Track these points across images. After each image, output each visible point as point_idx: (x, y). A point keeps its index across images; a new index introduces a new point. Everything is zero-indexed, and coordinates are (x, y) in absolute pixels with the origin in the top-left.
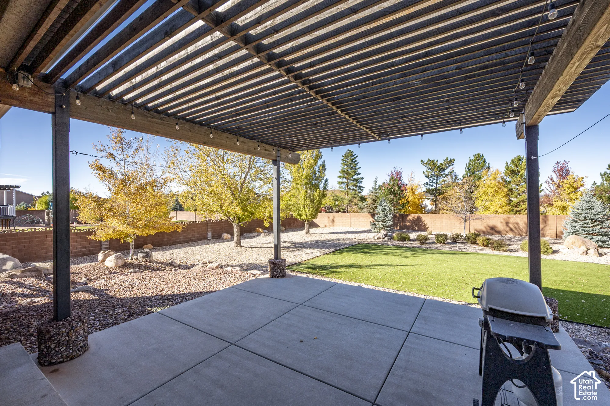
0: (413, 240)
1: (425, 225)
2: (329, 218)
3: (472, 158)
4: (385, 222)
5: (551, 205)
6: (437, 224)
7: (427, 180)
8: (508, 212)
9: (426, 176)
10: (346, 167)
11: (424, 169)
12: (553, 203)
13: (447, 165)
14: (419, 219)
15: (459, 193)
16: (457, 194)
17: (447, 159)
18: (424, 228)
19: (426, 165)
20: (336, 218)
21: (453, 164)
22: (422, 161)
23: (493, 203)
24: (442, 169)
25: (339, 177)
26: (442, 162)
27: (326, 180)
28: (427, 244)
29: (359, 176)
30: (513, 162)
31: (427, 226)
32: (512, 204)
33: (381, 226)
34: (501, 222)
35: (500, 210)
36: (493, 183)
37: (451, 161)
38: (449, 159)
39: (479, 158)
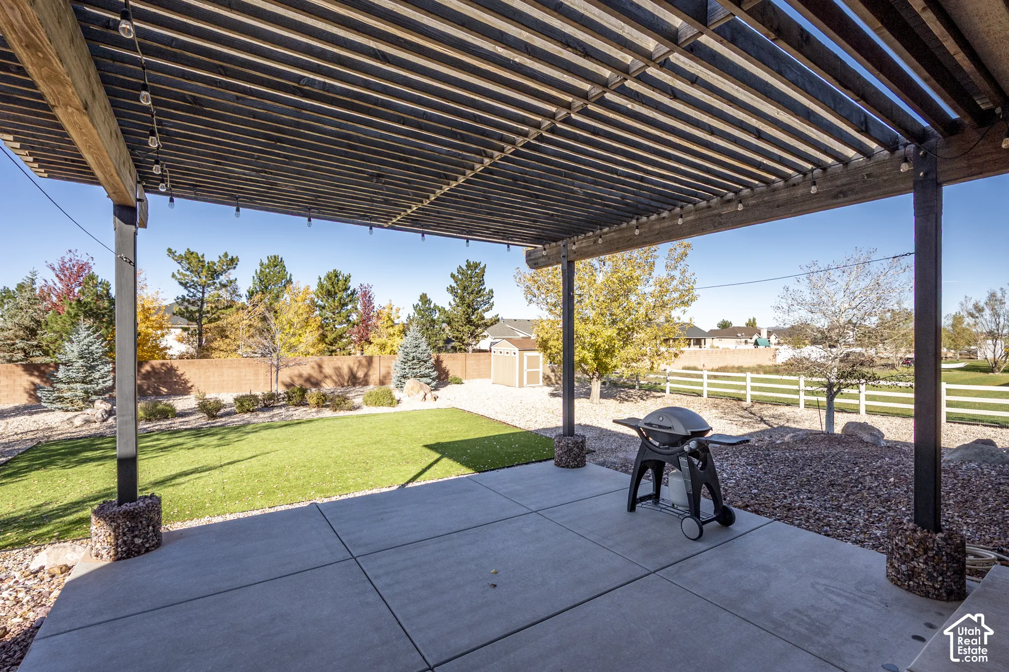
0: (183, 414)
1: (186, 382)
3: (266, 261)
4: (86, 383)
5: (370, 343)
6: (212, 379)
7: (183, 292)
8: (322, 352)
9: (181, 283)
11: (176, 267)
12: (372, 340)
13: (225, 267)
15: (247, 321)
16: (245, 322)
17: (226, 255)
18: (184, 388)
19: (179, 260)
21: (235, 268)
22: (169, 250)
23: (303, 339)
24: (214, 274)
26: (216, 260)
28: (222, 416)
30: (329, 278)
31: (189, 385)
32: (327, 340)
33: (80, 393)
34: (313, 368)
35: (312, 350)
36: (302, 307)
37: (232, 260)
38: (230, 257)
39: (276, 263)
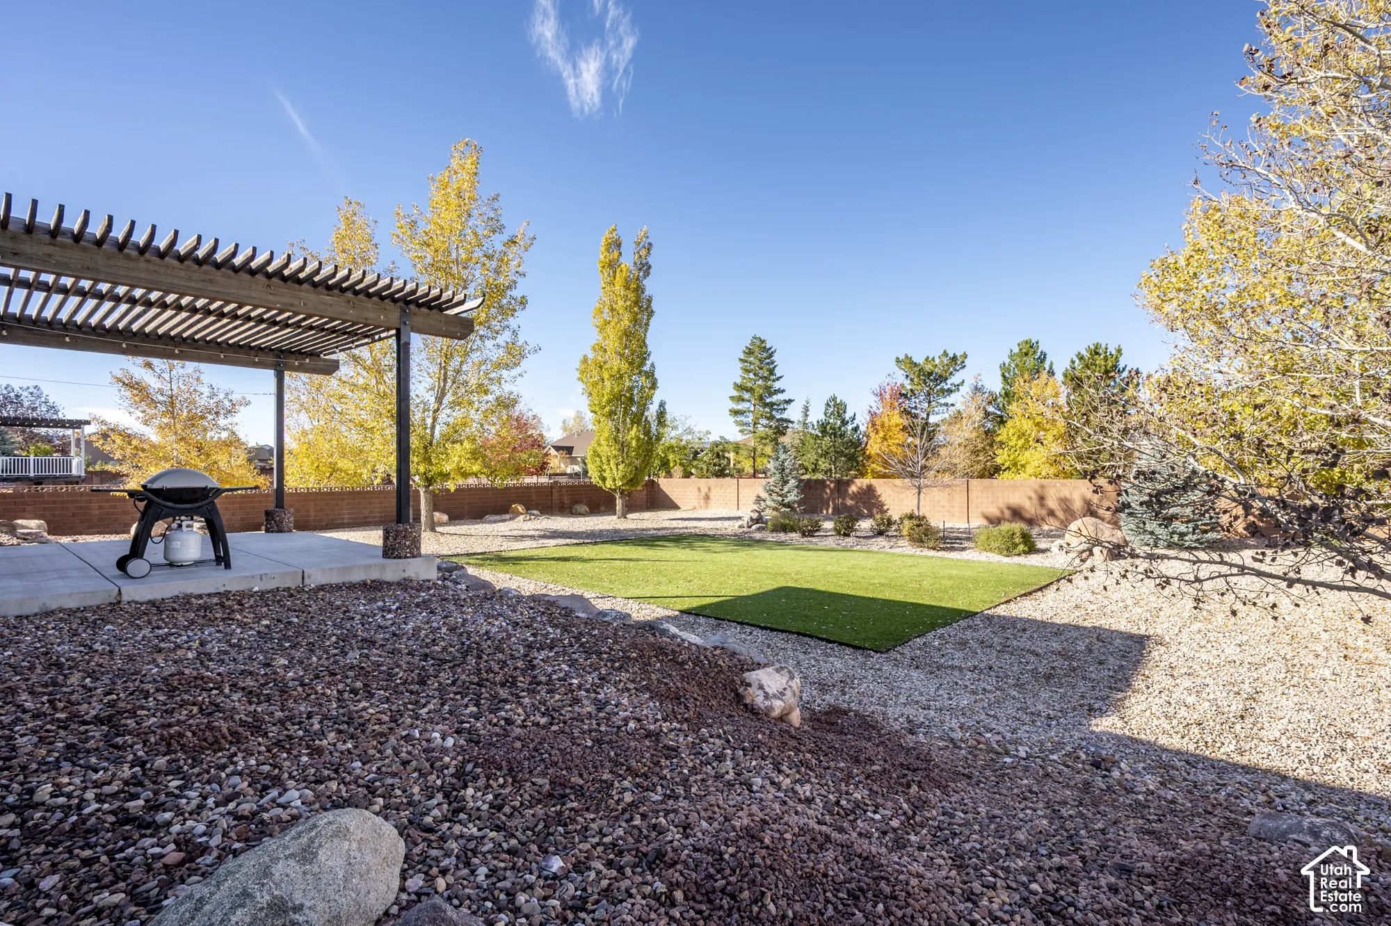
1: (883, 504)
2: (699, 489)
4: (781, 496)
6: (905, 503)
10: (752, 376)
13: (949, 369)
14: (870, 490)
17: (946, 353)
18: (881, 510)
20: (713, 490)
21: (963, 367)
25: (732, 398)
26: (936, 362)
27: (662, 405)
29: (780, 397)
31: (885, 508)
34: (1030, 498)
38: (952, 355)
39: (1029, 349)
